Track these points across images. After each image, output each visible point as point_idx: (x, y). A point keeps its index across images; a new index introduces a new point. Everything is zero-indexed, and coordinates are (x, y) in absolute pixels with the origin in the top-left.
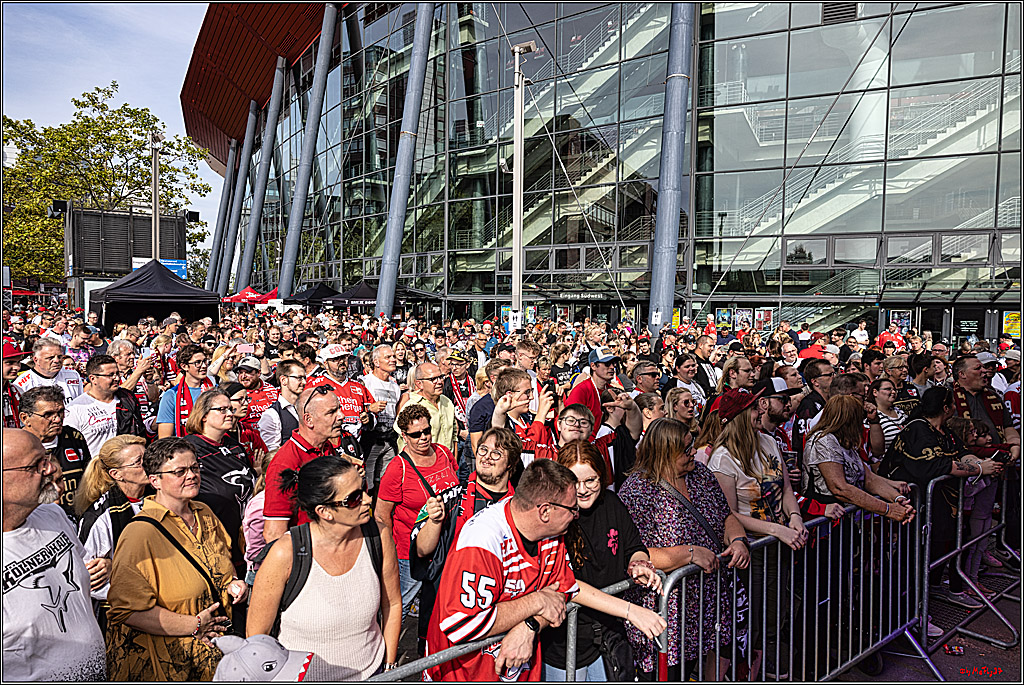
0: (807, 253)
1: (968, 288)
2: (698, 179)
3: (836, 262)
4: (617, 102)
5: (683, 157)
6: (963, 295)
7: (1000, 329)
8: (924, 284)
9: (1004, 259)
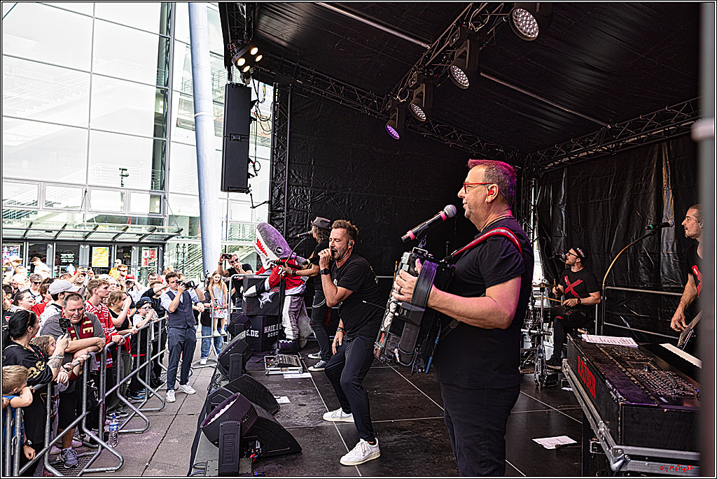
1: (67, 228)
6: (62, 234)
7: (90, 260)
8: (32, 223)
9: (94, 208)
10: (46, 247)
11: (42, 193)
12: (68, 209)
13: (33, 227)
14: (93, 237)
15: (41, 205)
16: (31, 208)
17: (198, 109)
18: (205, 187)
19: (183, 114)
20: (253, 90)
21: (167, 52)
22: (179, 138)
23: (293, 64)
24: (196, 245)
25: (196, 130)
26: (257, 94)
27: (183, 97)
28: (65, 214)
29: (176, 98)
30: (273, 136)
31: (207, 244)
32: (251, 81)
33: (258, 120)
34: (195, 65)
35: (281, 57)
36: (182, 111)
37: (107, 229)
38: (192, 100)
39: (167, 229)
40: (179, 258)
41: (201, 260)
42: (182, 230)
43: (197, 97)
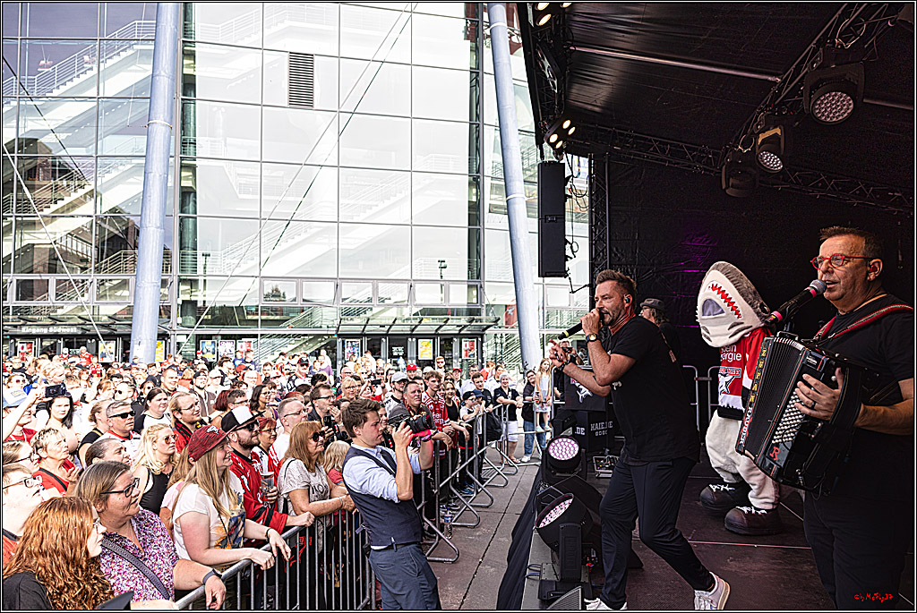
0: (282, 292)
1: (397, 322)
2: (181, 219)
3: (304, 300)
4: (94, 136)
5: (166, 198)
6: (392, 329)
7: (417, 354)
8: (368, 320)
9: (418, 302)
10: (380, 340)
11: (375, 290)
12: (397, 304)
13: (369, 323)
14: (419, 330)
15: (375, 302)
16: (368, 305)
17: (509, 192)
18: (520, 272)
19: (495, 199)
20: (567, 165)
21: (477, 138)
22: (493, 223)
23: (609, 129)
24: (514, 335)
25: (508, 214)
26: (571, 169)
27: (495, 182)
28: (395, 309)
29: (487, 182)
30: (591, 212)
31: (525, 333)
32: (565, 157)
33: (574, 197)
34: (504, 147)
35: (595, 124)
36: (493, 196)
37: (431, 322)
38: (503, 183)
39: (485, 318)
40: (498, 349)
41: (519, 350)
42: (499, 319)
43: (508, 179)
